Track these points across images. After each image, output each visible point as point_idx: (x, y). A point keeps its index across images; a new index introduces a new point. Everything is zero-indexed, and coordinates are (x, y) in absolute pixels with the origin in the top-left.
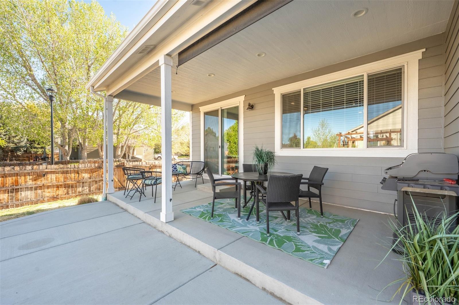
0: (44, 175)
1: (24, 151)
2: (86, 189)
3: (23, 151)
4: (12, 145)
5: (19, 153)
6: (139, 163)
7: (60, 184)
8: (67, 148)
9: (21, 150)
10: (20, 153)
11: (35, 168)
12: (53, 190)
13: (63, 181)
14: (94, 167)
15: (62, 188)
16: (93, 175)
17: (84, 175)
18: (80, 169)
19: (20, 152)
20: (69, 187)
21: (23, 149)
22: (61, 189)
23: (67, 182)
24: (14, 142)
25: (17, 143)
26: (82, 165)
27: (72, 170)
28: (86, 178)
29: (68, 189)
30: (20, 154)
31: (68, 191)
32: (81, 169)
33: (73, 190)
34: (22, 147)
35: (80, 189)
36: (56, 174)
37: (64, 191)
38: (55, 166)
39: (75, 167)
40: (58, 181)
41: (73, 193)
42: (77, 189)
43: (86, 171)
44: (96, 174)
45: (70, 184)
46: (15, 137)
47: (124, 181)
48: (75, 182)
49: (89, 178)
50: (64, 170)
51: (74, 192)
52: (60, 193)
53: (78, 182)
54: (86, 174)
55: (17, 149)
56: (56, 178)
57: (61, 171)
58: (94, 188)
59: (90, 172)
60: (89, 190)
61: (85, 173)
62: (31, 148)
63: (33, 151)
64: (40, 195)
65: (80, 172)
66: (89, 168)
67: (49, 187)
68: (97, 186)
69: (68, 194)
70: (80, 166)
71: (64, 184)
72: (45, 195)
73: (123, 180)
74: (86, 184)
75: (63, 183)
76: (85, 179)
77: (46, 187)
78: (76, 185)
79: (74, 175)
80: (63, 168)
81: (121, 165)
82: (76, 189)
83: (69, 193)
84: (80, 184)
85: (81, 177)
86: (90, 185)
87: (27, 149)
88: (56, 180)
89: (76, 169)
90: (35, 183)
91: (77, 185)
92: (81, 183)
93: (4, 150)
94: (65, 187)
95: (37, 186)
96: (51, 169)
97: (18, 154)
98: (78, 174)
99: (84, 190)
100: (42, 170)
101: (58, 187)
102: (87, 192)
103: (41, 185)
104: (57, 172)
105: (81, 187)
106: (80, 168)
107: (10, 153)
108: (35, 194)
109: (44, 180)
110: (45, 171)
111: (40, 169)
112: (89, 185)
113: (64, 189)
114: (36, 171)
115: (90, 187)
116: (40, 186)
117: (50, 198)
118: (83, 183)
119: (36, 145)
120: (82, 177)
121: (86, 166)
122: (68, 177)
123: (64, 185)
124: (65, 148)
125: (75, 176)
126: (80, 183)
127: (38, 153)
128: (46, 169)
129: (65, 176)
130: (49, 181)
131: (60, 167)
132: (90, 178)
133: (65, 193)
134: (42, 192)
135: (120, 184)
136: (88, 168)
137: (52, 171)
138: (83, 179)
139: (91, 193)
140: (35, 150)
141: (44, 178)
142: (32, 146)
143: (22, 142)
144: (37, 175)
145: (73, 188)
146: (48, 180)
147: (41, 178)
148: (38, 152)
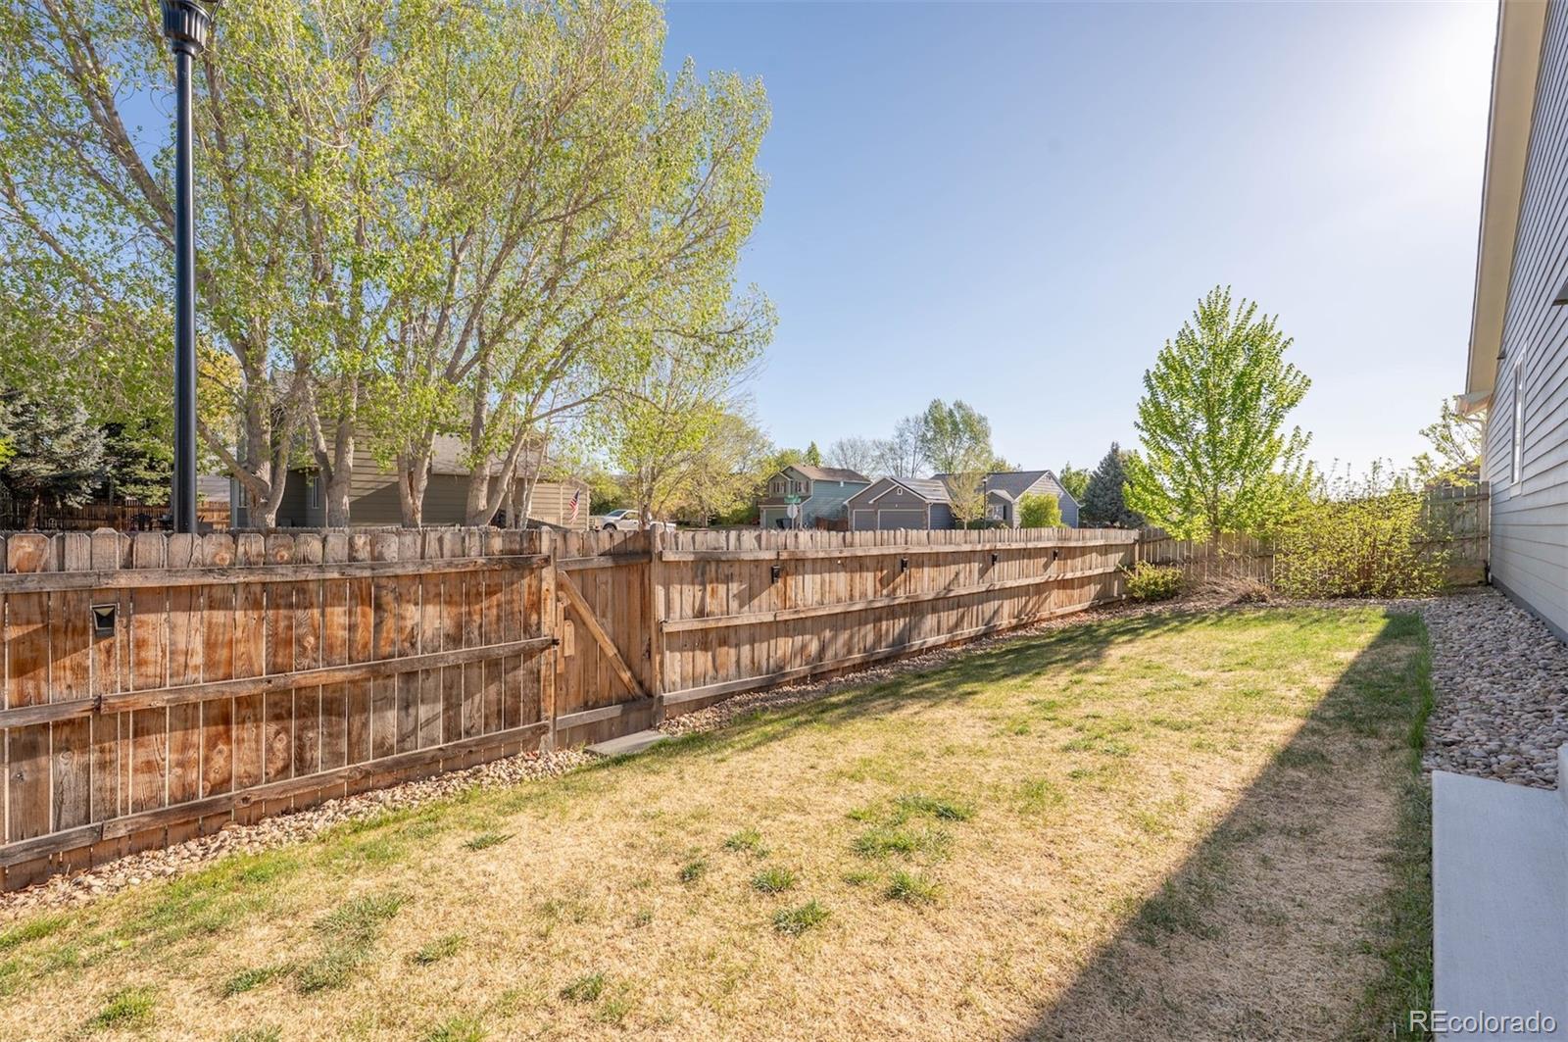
0: (107, 621)
1: (95, 492)
2: (428, 722)
3: (90, 491)
4: (44, 469)
5: (74, 502)
6: (727, 537)
7: (244, 693)
8: (265, 473)
9: (84, 488)
10: (79, 499)
11: (20, 553)
12: (185, 747)
13: (262, 662)
14: (481, 561)
15: (257, 720)
16: (476, 617)
17: (412, 613)
18: (390, 572)
19: (77, 494)
20: (307, 710)
21: (88, 486)
22: (248, 732)
23: (299, 678)
24: (55, 456)
25: (65, 458)
26: (401, 544)
27: (336, 575)
28: (429, 634)
29: (302, 729)
30: (76, 505)
31: (301, 748)
32: (399, 571)
33: (339, 736)
34: (87, 477)
35: (386, 724)
36: (211, 608)
37: (270, 749)
38: (198, 541)
39: (352, 559)
40: (221, 673)
41: (336, 758)
42: (365, 725)
43: (428, 586)
44: (494, 611)
45: (314, 688)
46: (58, 434)
47: (649, 651)
48: (357, 674)
49: (447, 636)
50: (278, 579)
51: (345, 749)
52: (237, 769)
53: (375, 672)
54: (431, 610)
55: (65, 483)
56: (210, 645)
57: (247, 584)
58: (479, 710)
59: (456, 598)
60: (447, 730)
61: (426, 602)
62: (123, 483)
63: (130, 495)
64: (69, 797)
65: (388, 598)
66: (449, 564)
67: (151, 722)
68: (499, 693)
69: (303, 765)
70: (391, 549)
71: (269, 693)
72: (113, 790)
73: (644, 648)
74: (431, 683)
75: (265, 686)
76: (424, 649)
77: (125, 724)
78: (357, 691)
79: (345, 620)
80: (268, 563)
81: (630, 548)
82: (357, 721)
83: (308, 756)
84: (386, 688)
85: (392, 635)
86: (454, 692)
87: (104, 484)
88: (210, 665)
89: (358, 573)
90: (21, 694)
91: (365, 693)
92: (396, 682)
93: (13, 485)
94: (277, 717)
95: (34, 719)
96: (171, 571)
97: (70, 503)
98: (379, 607)
99: (415, 728)
100: (92, 581)
101: (223, 717)
102: (433, 742)
103: (76, 713)
104: (218, 594)
105: (391, 707)
106: (390, 565)
107: (37, 502)
108: (19, 795)
109: (107, 665)
110: (113, 584)
111: (71, 564)
112: (449, 688)
113: (273, 727)
114: (31, 585)
115: (452, 706)
116: (71, 722)
117: (156, 815)
118: (410, 676)
119: (141, 472)
120: (401, 630)
121: (432, 548)
122: (302, 631)
123: (273, 698)
124: (258, 474)
125: (352, 628)
126: (389, 676)
127: (149, 502)
128: (128, 565)
129: (282, 624)
130: (151, 670)
131: (241, 549)
132: (455, 639)
133: (280, 764)
134: (87, 768)
135: (626, 676)
136: (440, 562)
137: (177, 589)
138: (407, 645)
139: (464, 746)
140: (138, 489)
141: (104, 644)
142: (127, 473)
143: (86, 455)
144: (38, 617)
145: (340, 715)
146: (140, 663)
147: (75, 650)
148: (150, 497)
